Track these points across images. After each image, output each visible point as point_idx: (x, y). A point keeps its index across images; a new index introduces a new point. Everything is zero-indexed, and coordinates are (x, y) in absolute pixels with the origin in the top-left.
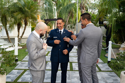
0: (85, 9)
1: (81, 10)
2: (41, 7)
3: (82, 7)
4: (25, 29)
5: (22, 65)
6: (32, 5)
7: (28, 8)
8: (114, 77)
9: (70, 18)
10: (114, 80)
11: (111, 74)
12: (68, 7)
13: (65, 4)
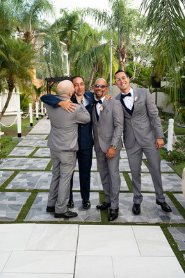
0: (126, 56)
1: (118, 58)
2: (39, 53)
3: (120, 53)
4: (9, 98)
5: (8, 163)
6: (23, 50)
7: (14, 57)
8: (176, 180)
9: (97, 76)
10: (175, 186)
11: (170, 177)
12: (92, 53)
13: (87, 47)
